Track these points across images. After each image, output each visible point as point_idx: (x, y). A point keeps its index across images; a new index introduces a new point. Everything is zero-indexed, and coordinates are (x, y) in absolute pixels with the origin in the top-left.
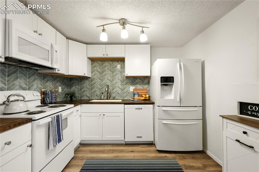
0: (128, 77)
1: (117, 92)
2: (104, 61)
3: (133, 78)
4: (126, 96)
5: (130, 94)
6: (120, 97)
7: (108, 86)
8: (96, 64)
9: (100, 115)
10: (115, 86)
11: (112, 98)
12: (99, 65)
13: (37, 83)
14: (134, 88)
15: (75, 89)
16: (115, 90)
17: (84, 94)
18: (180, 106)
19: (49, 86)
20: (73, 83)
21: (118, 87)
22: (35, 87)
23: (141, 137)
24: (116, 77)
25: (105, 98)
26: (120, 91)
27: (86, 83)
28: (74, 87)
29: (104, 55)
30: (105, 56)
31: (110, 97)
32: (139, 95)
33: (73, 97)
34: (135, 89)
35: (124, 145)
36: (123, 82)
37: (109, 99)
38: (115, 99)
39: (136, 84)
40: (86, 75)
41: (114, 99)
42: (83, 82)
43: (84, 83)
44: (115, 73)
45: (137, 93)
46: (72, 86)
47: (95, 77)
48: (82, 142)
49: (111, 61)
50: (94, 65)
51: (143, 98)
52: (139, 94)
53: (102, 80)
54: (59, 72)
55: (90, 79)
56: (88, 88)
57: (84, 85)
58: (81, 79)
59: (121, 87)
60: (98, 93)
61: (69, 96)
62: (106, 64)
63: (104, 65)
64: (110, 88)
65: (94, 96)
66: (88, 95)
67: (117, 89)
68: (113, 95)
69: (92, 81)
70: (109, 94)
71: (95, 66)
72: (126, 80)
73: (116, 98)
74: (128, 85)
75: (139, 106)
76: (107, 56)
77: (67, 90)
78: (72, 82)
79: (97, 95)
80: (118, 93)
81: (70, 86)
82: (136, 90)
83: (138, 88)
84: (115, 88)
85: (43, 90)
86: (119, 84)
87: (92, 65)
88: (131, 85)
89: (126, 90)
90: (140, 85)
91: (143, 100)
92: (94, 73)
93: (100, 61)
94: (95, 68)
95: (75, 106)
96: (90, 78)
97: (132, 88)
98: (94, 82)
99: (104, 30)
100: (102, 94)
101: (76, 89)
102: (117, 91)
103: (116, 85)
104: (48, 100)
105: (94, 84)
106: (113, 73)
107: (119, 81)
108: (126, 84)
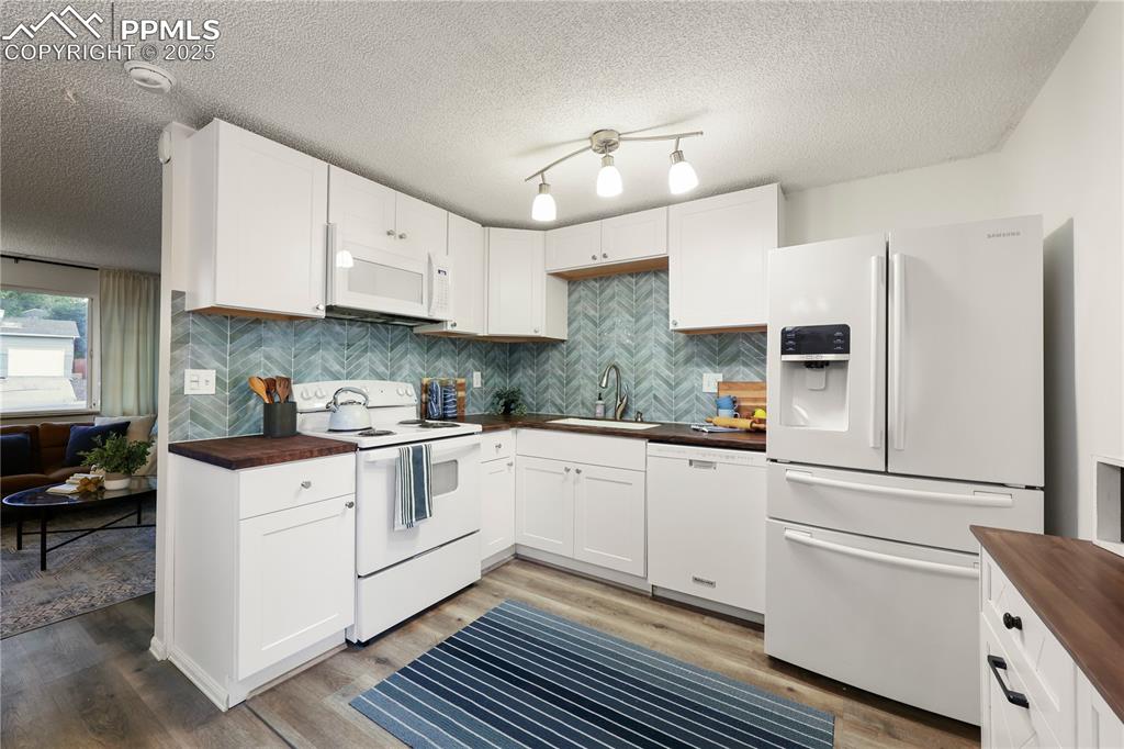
0: (693, 335)
1: (651, 395)
2: (608, 278)
3: (714, 335)
4: (687, 412)
5: (703, 404)
6: (667, 416)
7: (617, 369)
8: (581, 291)
9: (568, 470)
10: (645, 370)
11: (633, 415)
12: (590, 295)
13: (413, 362)
14: (720, 377)
15: (522, 379)
16: (645, 385)
17: (548, 395)
18: (886, 473)
19: (445, 370)
20: (518, 361)
21: (657, 374)
22: (405, 372)
23: (711, 584)
24: (650, 334)
25: (610, 414)
26: (662, 391)
27: (555, 355)
28: (520, 374)
29: (594, 258)
30: (601, 262)
31: (624, 412)
32: (738, 411)
33: (513, 406)
34: (724, 383)
35: (646, 596)
36: (678, 351)
37: (621, 420)
38: (642, 422)
39: (729, 363)
40: (542, 334)
41: (636, 421)
42: (544, 355)
43: (547, 360)
44: (645, 320)
45: (728, 402)
46: (515, 372)
47: (579, 337)
48: (522, 552)
49: (631, 275)
50: (575, 296)
51: (745, 423)
52: (743, 404)
53: (601, 348)
54: (456, 329)
55: (564, 346)
56: (559, 379)
57: (548, 366)
58: (537, 347)
59: (666, 373)
60: (588, 393)
61: (502, 402)
62: (615, 287)
63: (609, 292)
64: (628, 377)
65: (576, 406)
66: (559, 401)
67: (653, 381)
68: (639, 405)
69: (569, 354)
70: (621, 401)
71: (578, 302)
72: (686, 345)
73: (644, 417)
74: (698, 365)
75: (704, 455)
76: (604, 260)
77: (499, 382)
78: (516, 356)
79: (583, 404)
80: (655, 397)
81: (509, 369)
82: (730, 389)
83: (739, 378)
84: (644, 379)
85: (425, 380)
86: (660, 363)
87: (569, 295)
88: (709, 365)
89: (685, 386)
90: (745, 364)
91: (747, 431)
92: (575, 325)
93: (595, 280)
94: (579, 308)
95: (484, 430)
96: (563, 341)
97: (710, 380)
98: (574, 355)
99: (542, 187)
100: (600, 399)
101: (526, 380)
102: (651, 389)
103: (650, 366)
104: (436, 409)
105: (575, 363)
106: (637, 321)
107: (659, 349)
108: (688, 360)
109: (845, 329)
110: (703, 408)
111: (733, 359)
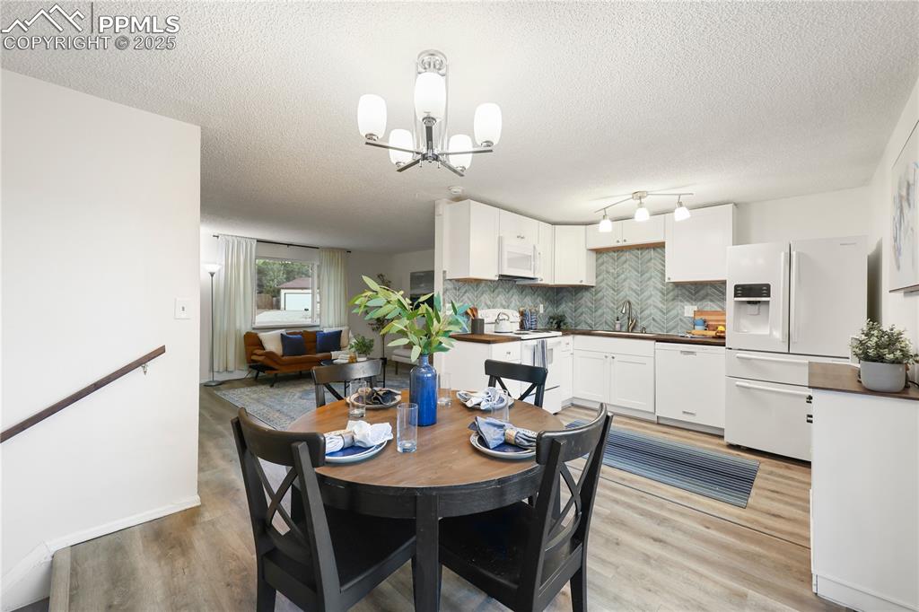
0: (677, 285)
1: (651, 318)
2: (622, 251)
3: (692, 285)
4: (674, 328)
5: (685, 323)
6: (660, 329)
7: (630, 303)
8: (605, 257)
9: (606, 357)
10: (647, 304)
11: (639, 329)
12: (611, 261)
13: (515, 299)
14: (695, 308)
15: (565, 308)
16: (647, 312)
17: (582, 318)
18: (789, 353)
19: (528, 303)
20: (562, 298)
21: (655, 307)
22: (513, 305)
23: (693, 414)
24: (651, 283)
25: (625, 329)
26: (658, 316)
27: (587, 296)
28: (563, 306)
29: (618, 242)
30: (622, 243)
31: (633, 328)
32: (707, 327)
33: (562, 324)
34: (698, 311)
35: (654, 422)
36: (668, 293)
37: (632, 332)
38: (645, 333)
39: (701, 300)
40: (583, 283)
41: (642, 333)
42: (579, 295)
43: (581, 298)
44: (647, 275)
45: (701, 322)
46: (560, 304)
47: (603, 284)
48: (575, 402)
49: (638, 249)
50: (600, 261)
51: (713, 333)
52: (710, 323)
53: (618, 291)
54: (541, 282)
55: (593, 290)
56: (590, 308)
57: (582, 301)
58: (577, 290)
59: (660, 305)
60: (609, 317)
61: (555, 321)
62: (627, 255)
63: (623, 258)
64: (636, 308)
65: (601, 324)
66: (590, 321)
67: (652, 310)
68: (642, 324)
69: (596, 294)
70: (632, 321)
71: (603, 264)
72: (673, 290)
73: (647, 330)
74: (681, 301)
75: (689, 349)
76: (625, 243)
77: (552, 311)
78: (560, 295)
79: (606, 323)
80: (654, 319)
81: (556, 303)
82: (702, 314)
83: (707, 309)
84: (647, 308)
85: (521, 309)
86: (655, 300)
87: (597, 260)
88: (687, 301)
89: (673, 313)
90: (711, 301)
91: (713, 337)
92: (600, 278)
93: (614, 252)
94: (603, 267)
95: (563, 335)
96: (593, 287)
97: (689, 310)
98: (600, 295)
99: (605, 216)
100: (618, 320)
101: (567, 309)
102: (651, 314)
103: (650, 302)
104: (528, 325)
105: (601, 299)
106: (642, 275)
107: (658, 292)
108: (675, 298)
109: (768, 286)
110: (685, 326)
111: (703, 298)
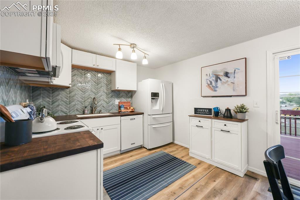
0: (113, 91)
2: (87, 70)
3: (118, 91)
4: (111, 109)
5: (115, 107)
6: (106, 111)
9: (98, 130)
12: (80, 74)
14: (119, 101)
16: (100, 103)
17: (59, 108)
18: (162, 114)
20: (40, 95)
21: (104, 100)
23: (134, 143)
24: (102, 89)
25: (89, 111)
26: (105, 105)
27: (62, 95)
29: (94, 65)
30: (95, 67)
31: (95, 111)
32: (125, 108)
35: (119, 155)
36: (109, 95)
37: (94, 114)
38: (101, 113)
39: (121, 98)
42: (56, 93)
43: (58, 95)
44: (100, 85)
45: (122, 106)
46: (37, 99)
47: (75, 87)
49: (96, 72)
52: (125, 106)
53: (85, 92)
55: (68, 90)
56: (65, 102)
57: (59, 97)
59: (106, 100)
60: (79, 107)
63: (87, 75)
65: (74, 111)
66: (65, 110)
67: (102, 102)
68: (99, 109)
69: (69, 93)
70: (95, 108)
71: (75, 75)
72: (111, 93)
73: (102, 111)
74: (114, 98)
75: (133, 117)
76: (97, 67)
78: (37, 92)
79: (77, 110)
80: (103, 106)
82: (122, 103)
83: (123, 101)
84: (100, 101)
86: (104, 97)
88: (116, 98)
89: (111, 103)
90: (124, 98)
93: (82, 70)
94: (76, 78)
97: (117, 102)
98: (73, 94)
99: (120, 49)
100: (86, 108)
101: (45, 103)
102: (102, 104)
103: (101, 98)
105: (73, 96)
106: (97, 85)
108: (112, 97)
